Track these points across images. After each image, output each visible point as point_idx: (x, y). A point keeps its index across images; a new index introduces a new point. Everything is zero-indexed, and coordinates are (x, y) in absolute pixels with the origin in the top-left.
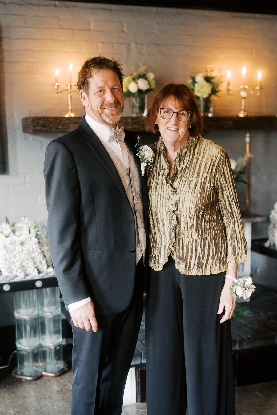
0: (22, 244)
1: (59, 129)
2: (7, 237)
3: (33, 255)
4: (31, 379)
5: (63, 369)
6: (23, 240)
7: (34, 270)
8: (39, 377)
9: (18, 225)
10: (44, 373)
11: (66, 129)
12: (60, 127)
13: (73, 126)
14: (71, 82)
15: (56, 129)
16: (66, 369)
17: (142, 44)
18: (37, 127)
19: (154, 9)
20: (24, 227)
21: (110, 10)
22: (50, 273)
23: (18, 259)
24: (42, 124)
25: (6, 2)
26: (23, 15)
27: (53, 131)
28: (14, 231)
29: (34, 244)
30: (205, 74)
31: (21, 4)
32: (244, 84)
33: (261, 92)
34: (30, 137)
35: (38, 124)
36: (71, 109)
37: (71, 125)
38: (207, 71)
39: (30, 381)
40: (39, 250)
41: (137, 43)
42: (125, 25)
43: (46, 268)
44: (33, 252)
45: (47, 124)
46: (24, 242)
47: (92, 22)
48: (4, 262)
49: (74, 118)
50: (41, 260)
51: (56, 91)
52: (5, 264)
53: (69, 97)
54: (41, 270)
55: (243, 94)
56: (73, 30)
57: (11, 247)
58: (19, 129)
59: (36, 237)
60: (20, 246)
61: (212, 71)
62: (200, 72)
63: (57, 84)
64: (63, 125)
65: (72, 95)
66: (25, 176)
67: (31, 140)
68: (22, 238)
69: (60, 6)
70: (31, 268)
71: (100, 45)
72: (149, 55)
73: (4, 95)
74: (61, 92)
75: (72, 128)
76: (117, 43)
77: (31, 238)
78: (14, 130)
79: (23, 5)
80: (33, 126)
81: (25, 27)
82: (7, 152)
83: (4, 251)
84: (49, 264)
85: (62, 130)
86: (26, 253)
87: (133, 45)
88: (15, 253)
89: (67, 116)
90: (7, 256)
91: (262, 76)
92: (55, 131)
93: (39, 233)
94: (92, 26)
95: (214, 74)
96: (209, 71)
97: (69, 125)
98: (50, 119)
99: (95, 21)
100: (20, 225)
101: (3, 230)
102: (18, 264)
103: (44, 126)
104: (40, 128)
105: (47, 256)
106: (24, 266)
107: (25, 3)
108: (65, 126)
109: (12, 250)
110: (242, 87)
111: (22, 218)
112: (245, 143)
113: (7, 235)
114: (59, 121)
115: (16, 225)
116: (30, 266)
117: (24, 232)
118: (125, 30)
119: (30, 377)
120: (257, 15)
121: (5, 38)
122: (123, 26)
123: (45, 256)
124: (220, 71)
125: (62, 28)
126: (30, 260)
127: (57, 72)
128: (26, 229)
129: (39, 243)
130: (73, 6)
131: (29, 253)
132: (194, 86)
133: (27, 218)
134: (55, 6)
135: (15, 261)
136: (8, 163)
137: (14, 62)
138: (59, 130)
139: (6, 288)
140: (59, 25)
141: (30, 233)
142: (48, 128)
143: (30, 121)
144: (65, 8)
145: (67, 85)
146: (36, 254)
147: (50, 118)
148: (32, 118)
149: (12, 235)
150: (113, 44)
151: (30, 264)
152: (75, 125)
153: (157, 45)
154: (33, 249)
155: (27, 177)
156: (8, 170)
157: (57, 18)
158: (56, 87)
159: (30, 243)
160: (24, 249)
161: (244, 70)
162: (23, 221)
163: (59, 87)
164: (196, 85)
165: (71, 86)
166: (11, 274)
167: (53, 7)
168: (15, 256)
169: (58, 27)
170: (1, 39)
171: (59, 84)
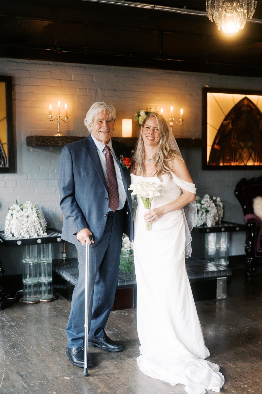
0: (27, 217)
1: (52, 144)
2: (18, 212)
3: (35, 224)
4: (33, 302)
5: (53, 298)
6: (28, 214)
7: (35, 234)
8: (37, 302)
9: (25, 205)
10: (41, 300)
11: (56, 144)
12: (53, 143)
13: (61, 143)
14: (59, 114)
15: (50, 144)
16: (55, 299)
17: (105, 90)
18: (38, 142)
19: (113, 67)
20: (28, 207)
21: (85, 68)
22: (45, 236)
23: (25, 226)
24: (41, 140)
25: (18, 62)
26: (28, 70)
27: (48, 145)
28: (22, 209)
29: (35, 217)
30: (146, 110)
31: (28, 63)
32: (172, 118)
33: (182, 122)
34: (31, 149)
35: (39, 141)
36: (59, 131)
37: (60, 142)
38: (147, 109)
39: (32, 304)
40: (38, 222)
41: (102, 89)
42: (94, 77)
43: (43, 233)
44: (34, 222)
45: (45, 141)
46: (29, 215)
47: (73, 75)
48: (16, 228)
49: (61, 137)
50: (40, 228)
51: (50, 120)
52: (17, 229)
53: (58, 124)
54: (39, 235)
55: (171, 124)
56: (60, 80)
57: (21, 219)
58: (24, 144)
59: (36, 213)
60: (26, 218)
61: (150, 108)
62: (143, 109)
63: (50, 115)
64: (55, 142)
65: (59, 122)
66: (27, 175)
67: (31, 151)
68: (27, 213)
69: (53, 65)
70: (33, 232)
71: (77, 89)
72: (109, 96)
73: (16, 121)
74: (53, 120)
75: (60, 143)
76: (89, 89)
77: (33, 213)
78: (21, 144)
79: (29, 64)
80: (36, 142)
81: (30, 78)
82: (16, 159)
83: (17, 221)
84: (44, 231)
85: (54, 145)
86: (30, 222)
87: (99, 90)
88: (23, 223)
89: (56, 136)
90: (18, 224)
91: (184, 113)
92: (50, 145)
93: (38, 211)
94: (73, 77)
95: (152, 110)
96: (148, 108)
97: (58, 142)
98: (46, 138)
99: (74, 74)
100: (26, 205)
101: (15, 208)
102: (25, 229)
103: (43, 142)
104: (40, 143)
105: (43, 226)
106: (29, 231)
107: (30, 63)
108: (56, 142)
109: (21, 221)
110: (170, 119)
111: (27, 201)
113: (18, 211)
114: (52, 139)
115: (23, 205)
116: (32, 231)
117: (28, 209)
118: (94, 81)
119: (32, 301)
120: (181, 72)
121: (17, 84)
122: (93, 78)
123: (41, 226)
124: (156, 109)
125: (53, 79)
126: (33, 227)
127: (51, 107)
128: (30, 208)
129: (38, 217)
130: (61, 65)
131: (32, 223)
132: (139, 118)
133: (29, 201)
134: (50, 64)
135: (23, 228)
136: (17, 166)
137: (23, 100)
139: (19, 243)
140: (52, 77)
141: (32, 210)
142: (44, 143)
143: (34, 138)
144: (56, 66)
145: (57, 116)
146: (37, 224)
147: (47, 136)
148: (35, 137)
149: (21, 211)
150: (86, 89)
151: (33, 230)
152: (62, 141)
153: (115, 90)
154: (34, 220)
155: (29, 175)
156: (17, 170)
157: (51, 72)
158: (50, 118)
159: (33, 216)
160: (29, 220)
161: (172, 108)
162: (27, 203)
163: (52, 117)
164: (140, 117)
165: (59, 116)
166: (20, 236)
167: (48, 65)
168: (23, 224)
169: (51, 78)
170: (14, 86)
171: (52, 115)
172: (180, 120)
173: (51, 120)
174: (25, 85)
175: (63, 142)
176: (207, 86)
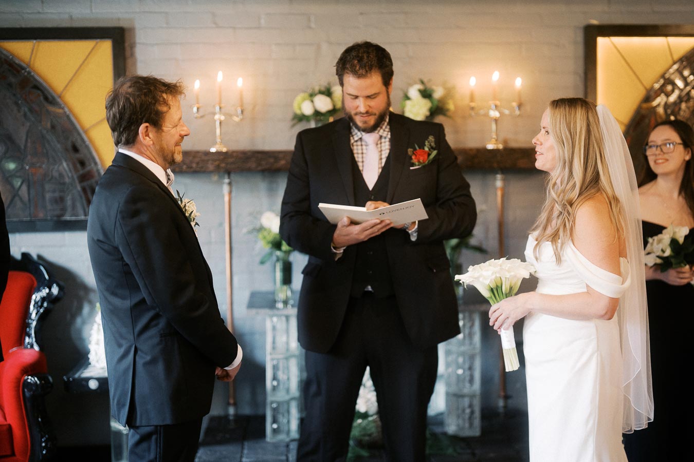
1: (191, 167)
12: (194, 165)
13: (212, 164)
14: (220, 103)
17: (340, 44)
32: (495, 98)
36: (220, 139)
37: (210, 162)
38: (424, 83)
41: (330, 43)
42: (312, 19)
47: (263, 16)
51: (196, 115)
53: (218, 123)
55: (494, 114)
56: (234, 28)
63: (197, 106)
71: (273, 47)
74: (203, 117)
76: (301, 44)
87: (324, 46)
89: (213, 150)
91: (522, 85)
94: (263, 21)
99: (267, 14)
110: (491, 103)
112: (496, 189)
118: (313, 25)
121: (139, 44)
122: (309, 20)
125: (219, 27)
127: (197, 85)
132: (405, 103)
138: (192, 170)
139: (93, 385)
140: (215, 23)
145: (213, 107)
150: (294, 45)
157: (213, 13)
158: (195, 109)
161: (496, 76)
163: (201, 110)
164: (408, 102)
165: (220, 108)
169: (214, 26)
170: (133, 46)
171: (201, 105)
172: (515, 104)
173: (196, 118)
174: (157, 44)
175: (217, 163)
176: (595, 22)
